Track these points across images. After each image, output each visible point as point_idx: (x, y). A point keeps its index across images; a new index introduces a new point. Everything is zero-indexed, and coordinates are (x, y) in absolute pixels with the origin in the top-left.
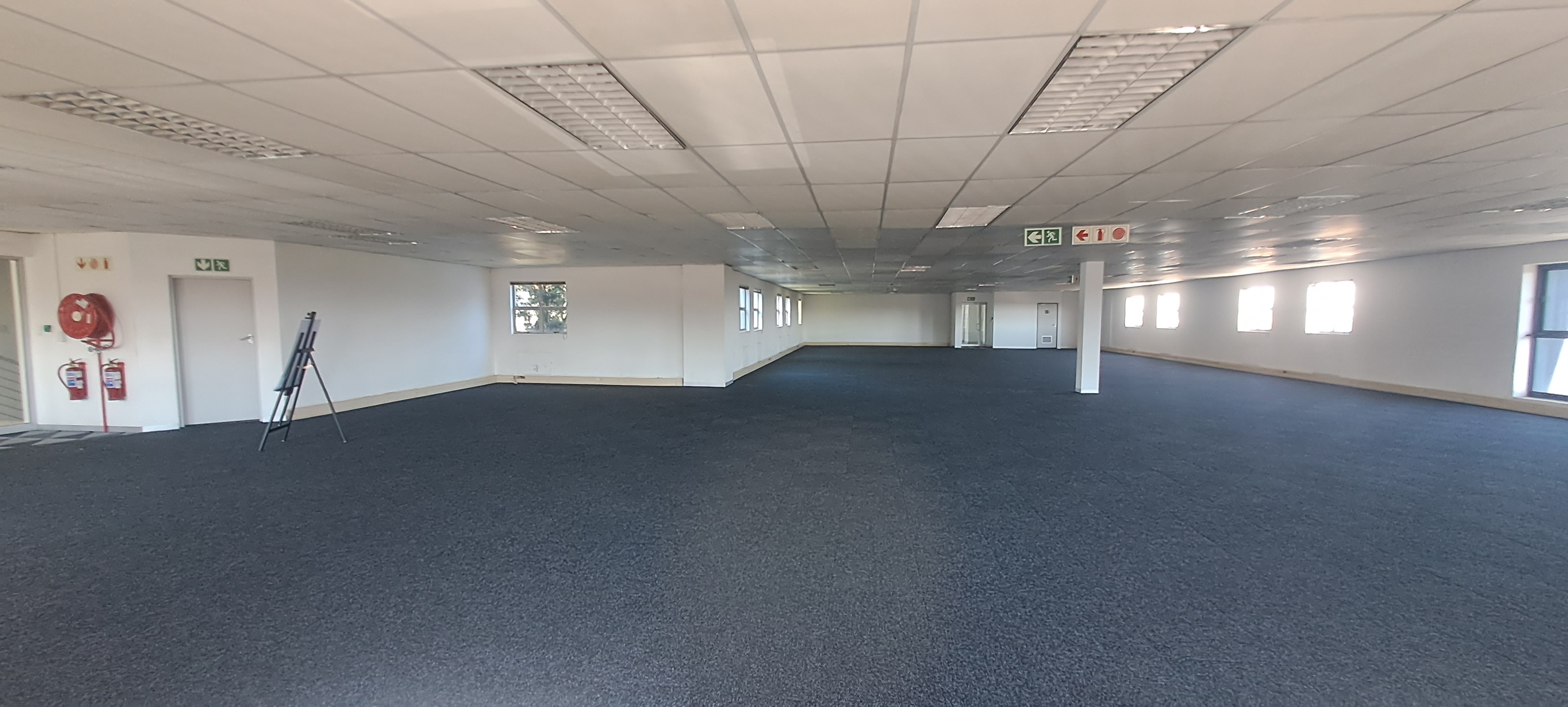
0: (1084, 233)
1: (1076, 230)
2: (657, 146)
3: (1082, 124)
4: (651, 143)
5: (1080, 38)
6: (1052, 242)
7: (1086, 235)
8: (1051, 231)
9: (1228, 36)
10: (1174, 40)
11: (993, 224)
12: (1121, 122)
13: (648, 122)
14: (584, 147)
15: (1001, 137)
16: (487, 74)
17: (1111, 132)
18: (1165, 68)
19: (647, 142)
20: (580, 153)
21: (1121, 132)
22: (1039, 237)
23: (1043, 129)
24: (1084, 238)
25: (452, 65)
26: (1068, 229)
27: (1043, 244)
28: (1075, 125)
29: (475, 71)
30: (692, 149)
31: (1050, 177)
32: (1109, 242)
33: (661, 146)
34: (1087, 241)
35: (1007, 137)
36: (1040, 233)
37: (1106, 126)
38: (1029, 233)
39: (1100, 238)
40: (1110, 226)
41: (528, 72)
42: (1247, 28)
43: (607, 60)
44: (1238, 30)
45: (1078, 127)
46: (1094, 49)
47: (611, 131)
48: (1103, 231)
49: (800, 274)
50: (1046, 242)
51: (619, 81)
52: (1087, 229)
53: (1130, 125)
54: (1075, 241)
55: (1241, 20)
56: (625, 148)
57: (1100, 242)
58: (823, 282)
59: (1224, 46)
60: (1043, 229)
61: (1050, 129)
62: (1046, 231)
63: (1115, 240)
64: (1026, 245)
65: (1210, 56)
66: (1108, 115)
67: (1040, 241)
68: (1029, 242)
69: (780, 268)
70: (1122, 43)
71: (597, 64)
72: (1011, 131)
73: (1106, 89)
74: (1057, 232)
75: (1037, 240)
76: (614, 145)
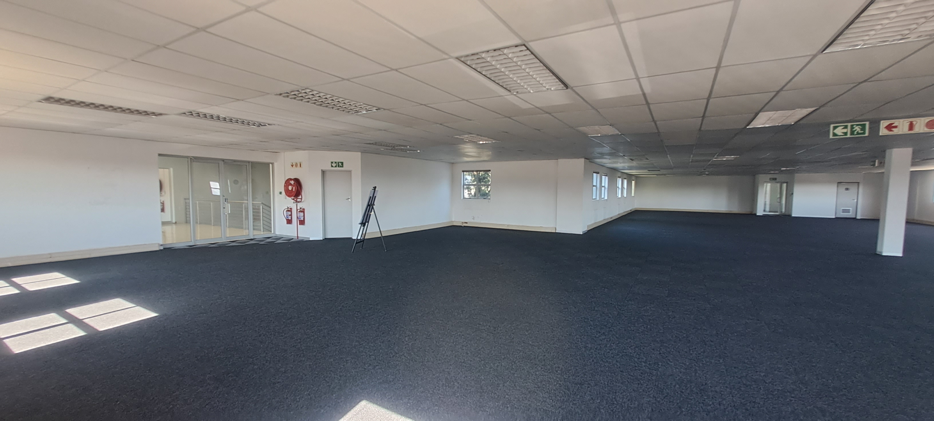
0: (893, 125)
1: (884, 124)
2: (551, 89)
3: (899, 37)
4: (547, 87)
6: (858, 133)
7: (896, 127)
8: (857, 125)
11: (801, 122)
13: (547, 75)
14: (508, 93)
15: (814, 57)
16: (463, 59)
19: (545, 87)
20: (506, 97)
22: (845, 130)
23: (857, 45)
24: (893, 129)
25: (446, 57)
26: (875, 124)
27: (849, 136)
28: (892, 39)
29: (458, 58)
30: (572, 88)
31: (861, 83)
32: (921, 131)
33: (552, 89)
34: (895, 131)
35: (820, 56)
36: (846, 127)
37: (926, 36)
38: (835, 128)
39: (911, 129)
40: (923, 119)
41: (483, 55)
43: (527, 42)
45: (894, 40)
47: (525, 83)
48: (914, 123)
49: (634, 164)
50: (852, 134)
51: (532, 53)
52: (896, 122)
54: (883, 131)
56: (532, 92)
57: (911, 132)
58: (651, 168)
60: (849, 125)
61: (864, 45)
62: (852, 126)
63: (927, 130)
64: (831, 136)
66: (929, 27)
67: (846, 134)
68: (835, 135)
69: (620, 160)
71: (522, 45)
72: (824, 50)
73: (929, 6)
74: (864, 126)
75: (843, 133)
76: (526, 91)
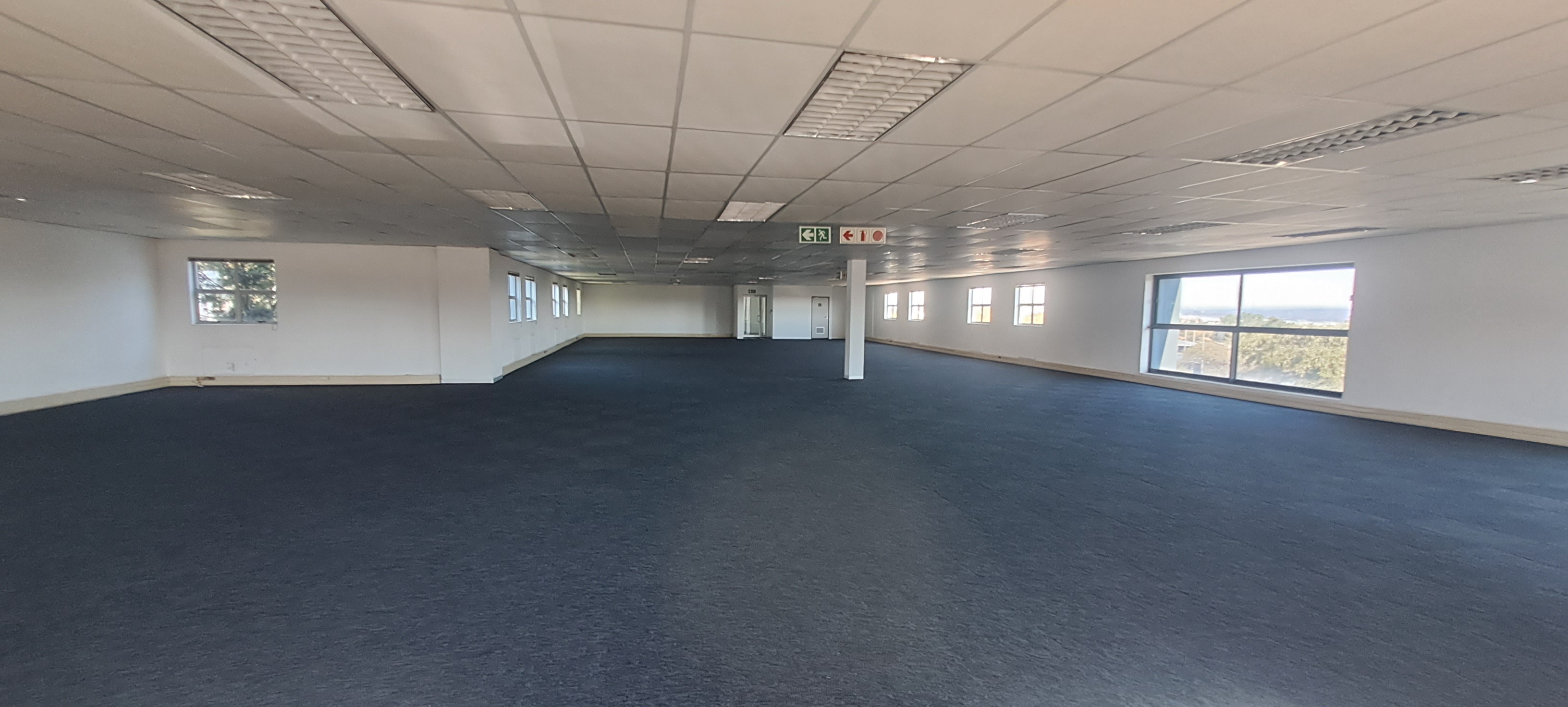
0: (850, 233)
1: (843, 231)
2: (398, 106)
3: (846, 133)
4: (389, 100)
5: (844, 53)
6: (823, 240)
7: (851, 235)
8: (822, 230)
9: (958, 70)
10: (918, 67)
11: (773, 220)
12: (878, 135)
13: (386, 74)
15: (777, 137)
17: (870, 143)
18: (911, 91)
19: (384, 98)
21: (878, 145)
22: (812, 235)
23: (814, 134)
24: (850, 238)
26: (836, 229)
27: (815, 242)
28: (840, 134)
30: (443, 113)
31: (820, 180)
32: (870, 243)
33: (402, 105)
34: (852, 241)
35: (782, 138)
36: (812, 231)
37: (866, 137)
38: (803, 230)
39: (863, 239)
40: (871, 229)
42: (972, 65)
44: (967, 66)
45: (843, 136)
46: (855, 65)
47: (333, 79)
48: (865, 233)
49: (577, 262)
50: (818, 239)
52: (852, 230)
53: (885, 139)
54: (843, 240)
55: (969, 58)
56: (354, 102)
57: (863, 243)
58: (604, 271)
59: (957, 77)
60: (815, 228)
61: (819, 134)
62: (817, 230)
63: (873, 241)
64: (800, 241)
65: (946, 85)
66: (867, 127)
68: (803, 239)
69: (555, 254)
70: (878, 63)
72: (785, 132)
73: (865, 103)
74: (827, 231)
75: (811, 238)
76: (337, 96)
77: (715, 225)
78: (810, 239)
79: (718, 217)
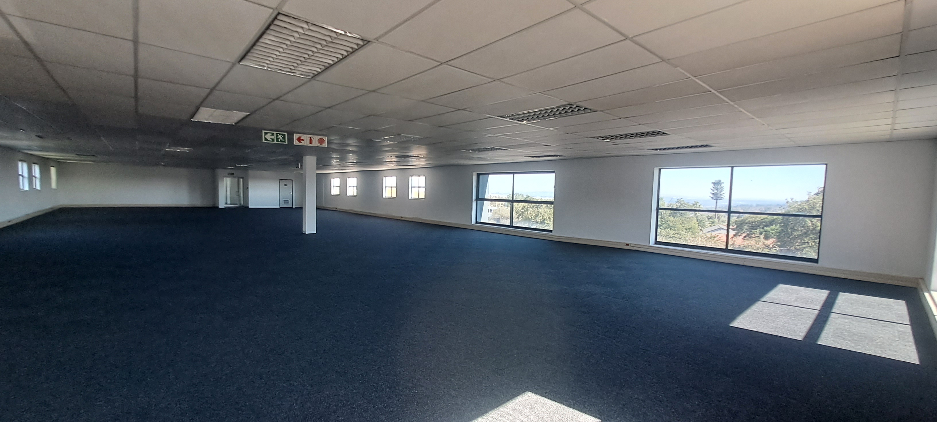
0: (302, 138)
1: (296, 136)
3: (289, 70)
5: (279, 14)
6: (281, 141)
7: (302, 140)
8: (280, 134)
9: (361, 43)
10: (334, 35)
11: (239, 124)
12: (312, 75)
15: (234, 65)
17: (307, 80)
18: (332, 50)
21: (313, 82)
22: (273, 137)
23: (264, 66)
26: (291, 135)
27: (275, 142)
28: (285, 70)
31: (274, 100)
32: (316, 145)
34: (303, 143)
35: (238, 66)
37: (304, 75)
38: (266, 134)
39: (311, 143)
40: (316, 136)
42: (369, 42)
44: (366, 42)
45: (287, 71)
46: (290, 24)
48: (312, 138)
50: (277, 141)
52: (303, 136)
53: (318, 78)
54: (296, 142)
55: (368, 37)
57: (310, 145)
59: (360, 47)
60: (275, 133)
61: (268, 67)
62: (277, 134)
63: (318, 145)
64: (264, 141)
65: (354, 51)
66: (304, 68)
67: (273, 140)
68: (266, 139)
70: (305, 26)
72: (240, 61)
73: (301, 52)
74: (284, 135)
77: (189, 123)
78: (271, 140)
79: (192, 118)
